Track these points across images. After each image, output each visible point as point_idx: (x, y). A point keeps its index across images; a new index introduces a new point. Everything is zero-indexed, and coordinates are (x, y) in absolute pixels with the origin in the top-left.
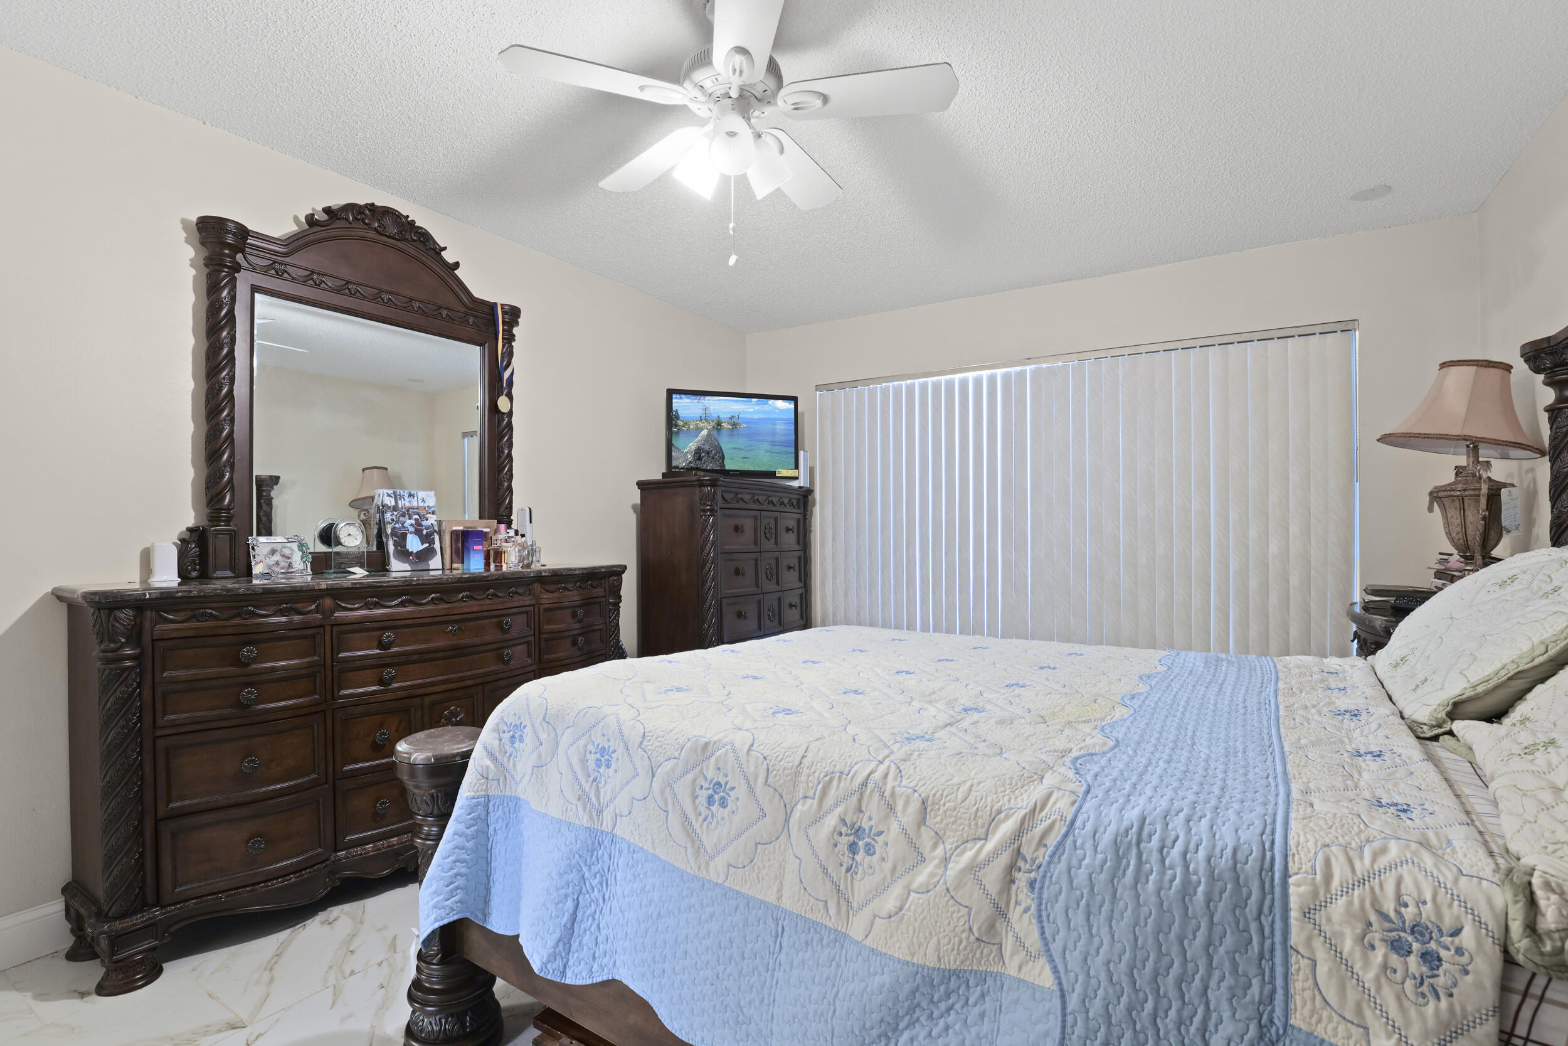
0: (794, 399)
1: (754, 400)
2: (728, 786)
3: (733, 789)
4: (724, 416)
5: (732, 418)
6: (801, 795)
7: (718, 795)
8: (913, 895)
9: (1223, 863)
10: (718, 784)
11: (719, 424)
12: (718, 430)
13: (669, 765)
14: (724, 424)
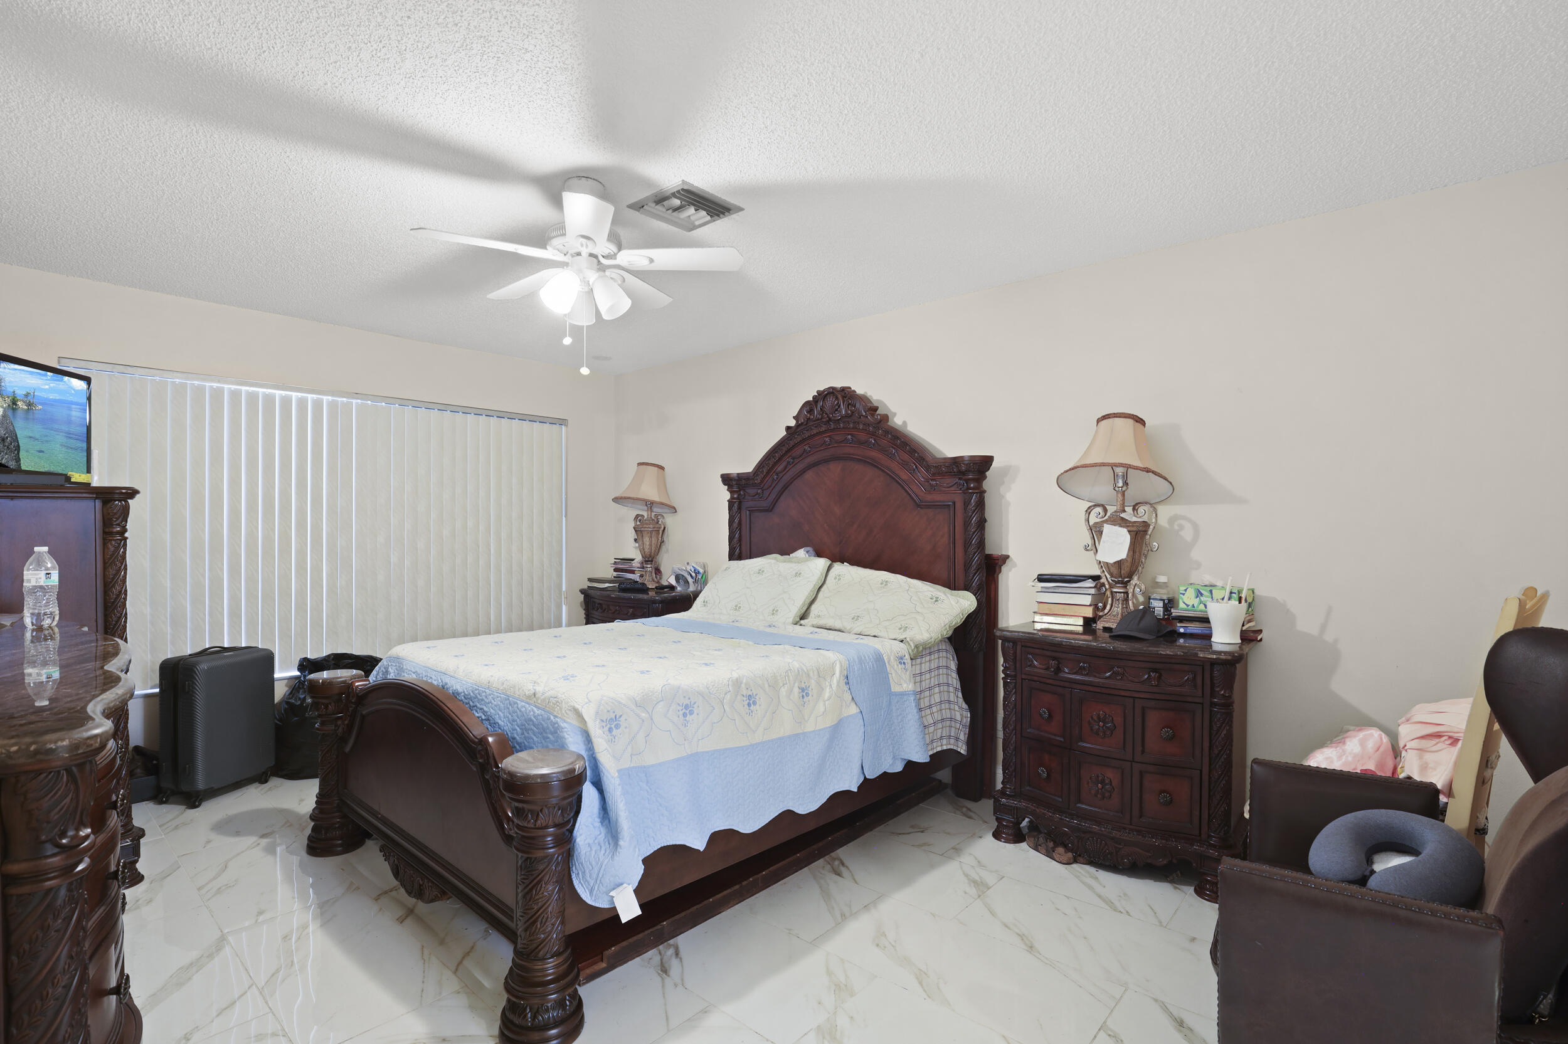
0: (88, 380)
1: (49, 373)
2: (754, 695)
3: (756, 695)
4: (20, 393)
5: (27, 395)
6: (781, 685)
7: (751, 701)
8: (827, 702)
9: (875, 657)
10: (750, 695)
11: (14, 402)
12: (14, 409)
13: (728, 696)
14: (19, 403)
